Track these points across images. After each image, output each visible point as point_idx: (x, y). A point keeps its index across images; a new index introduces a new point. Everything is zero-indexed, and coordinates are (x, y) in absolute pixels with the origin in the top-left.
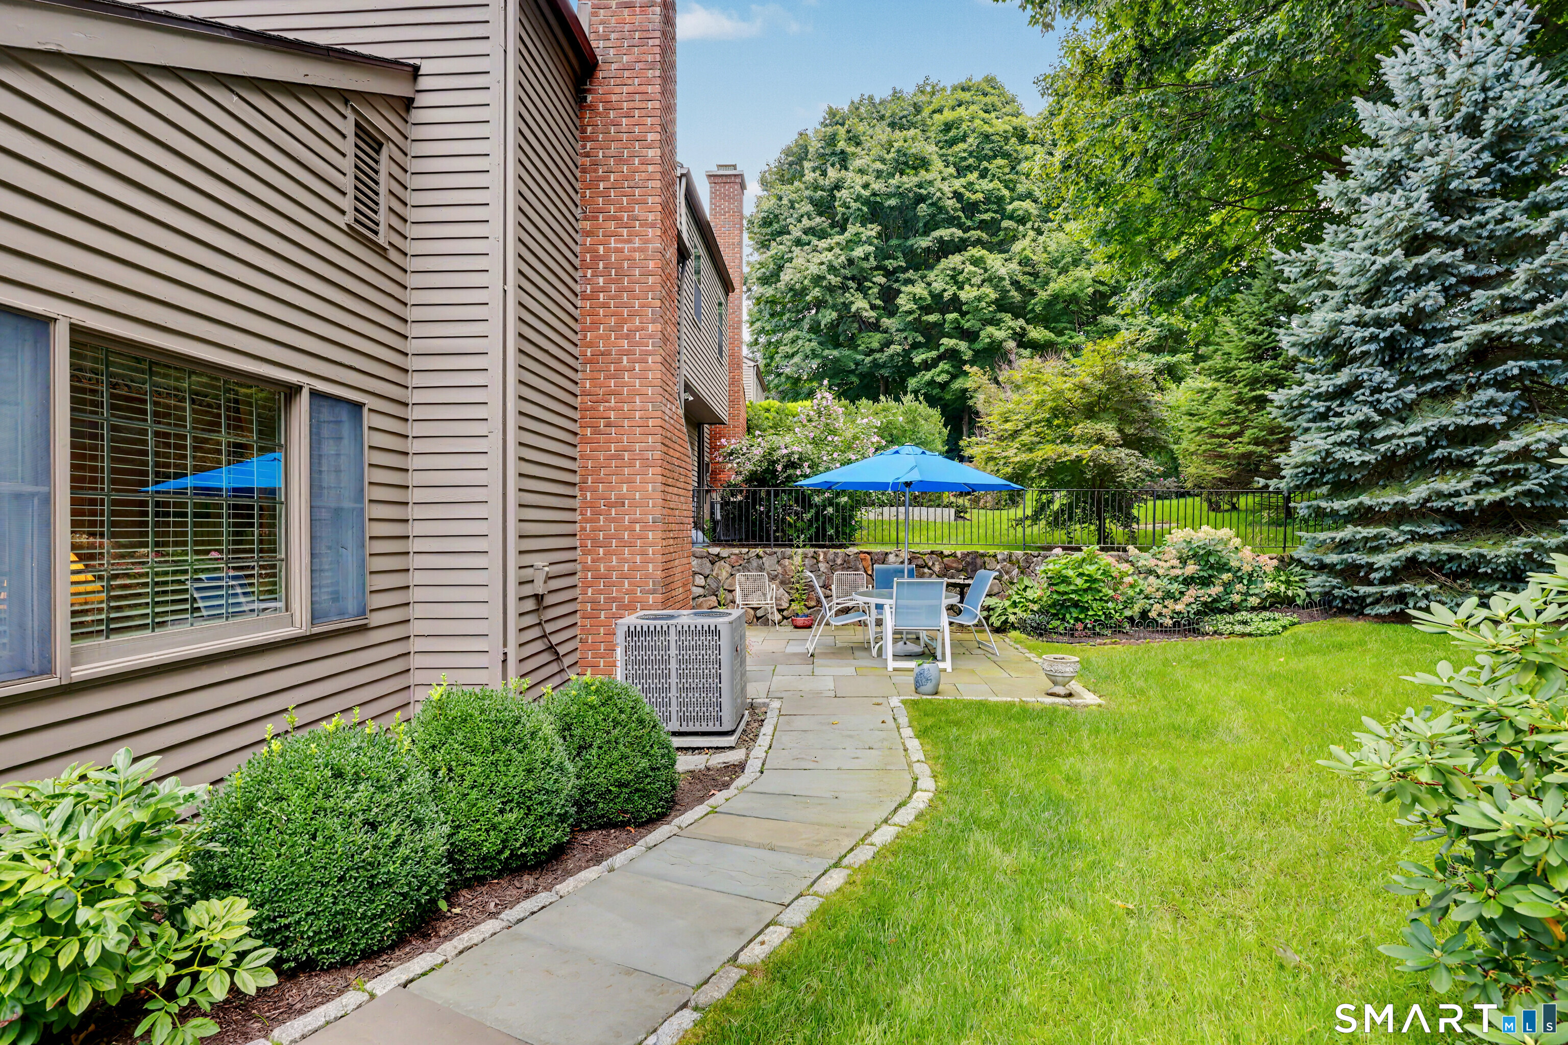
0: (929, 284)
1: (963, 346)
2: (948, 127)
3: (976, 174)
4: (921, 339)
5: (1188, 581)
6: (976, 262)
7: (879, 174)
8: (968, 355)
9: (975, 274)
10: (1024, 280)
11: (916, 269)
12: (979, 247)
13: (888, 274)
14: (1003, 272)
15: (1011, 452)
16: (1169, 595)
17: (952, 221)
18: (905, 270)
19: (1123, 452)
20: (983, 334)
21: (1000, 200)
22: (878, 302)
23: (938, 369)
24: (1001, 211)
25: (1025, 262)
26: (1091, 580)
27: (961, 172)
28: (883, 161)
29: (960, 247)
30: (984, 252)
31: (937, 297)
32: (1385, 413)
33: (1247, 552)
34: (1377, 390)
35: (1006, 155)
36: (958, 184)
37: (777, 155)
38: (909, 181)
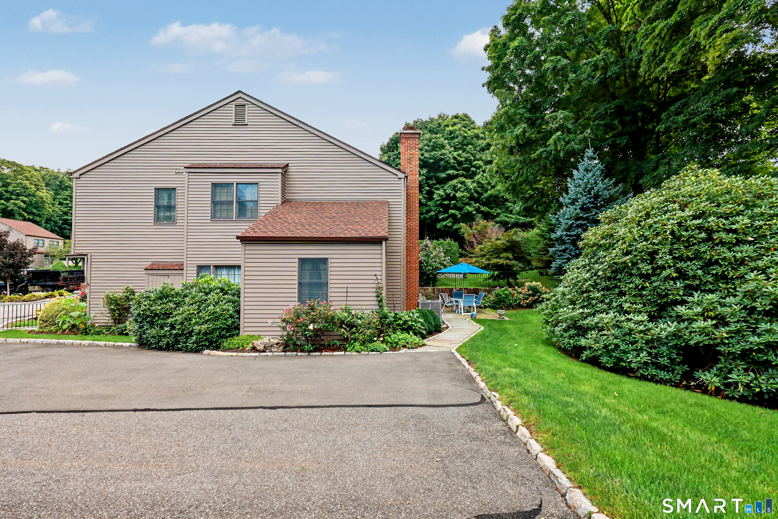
0: (445, 190)
1: (457, 213)
2: (451, 133)
3: (462, 151)
4: (441, 210)
5: (530, 295)
6: (462, 183)
7: (427, 151)
8: (459, 216)
9: (462, 187)
10: (479, 189)
11: (440, 184)
12: (462, 178)
13: (429, 186)
14: (471, 187)
15: (484, 260)
16: (525, 299)
17: (453, 168)
18: (435, 185)
19: (514, 262)
20: (464, 209)
21: (470, 160)
22: (426, 196)
23: (448, 221)
24: (471, 164)
25: (478, 183)
26: (507, 295)
27: (456, 149)
28: (428, 146)
29: (456, 177)
30: (464, 179)
31: (448, 195)
32: (573, 256)
33: (544, 288)
34: (571, 251)
35: (472, 144)
36: (455, 154)
37: (388, 140)
38: (437, 153)
